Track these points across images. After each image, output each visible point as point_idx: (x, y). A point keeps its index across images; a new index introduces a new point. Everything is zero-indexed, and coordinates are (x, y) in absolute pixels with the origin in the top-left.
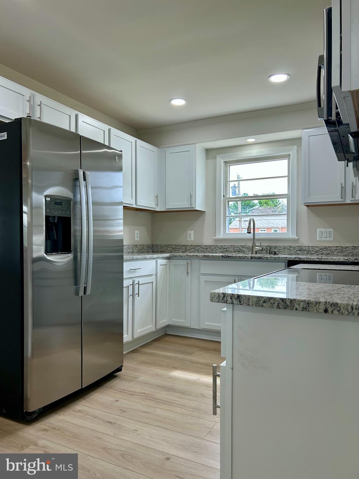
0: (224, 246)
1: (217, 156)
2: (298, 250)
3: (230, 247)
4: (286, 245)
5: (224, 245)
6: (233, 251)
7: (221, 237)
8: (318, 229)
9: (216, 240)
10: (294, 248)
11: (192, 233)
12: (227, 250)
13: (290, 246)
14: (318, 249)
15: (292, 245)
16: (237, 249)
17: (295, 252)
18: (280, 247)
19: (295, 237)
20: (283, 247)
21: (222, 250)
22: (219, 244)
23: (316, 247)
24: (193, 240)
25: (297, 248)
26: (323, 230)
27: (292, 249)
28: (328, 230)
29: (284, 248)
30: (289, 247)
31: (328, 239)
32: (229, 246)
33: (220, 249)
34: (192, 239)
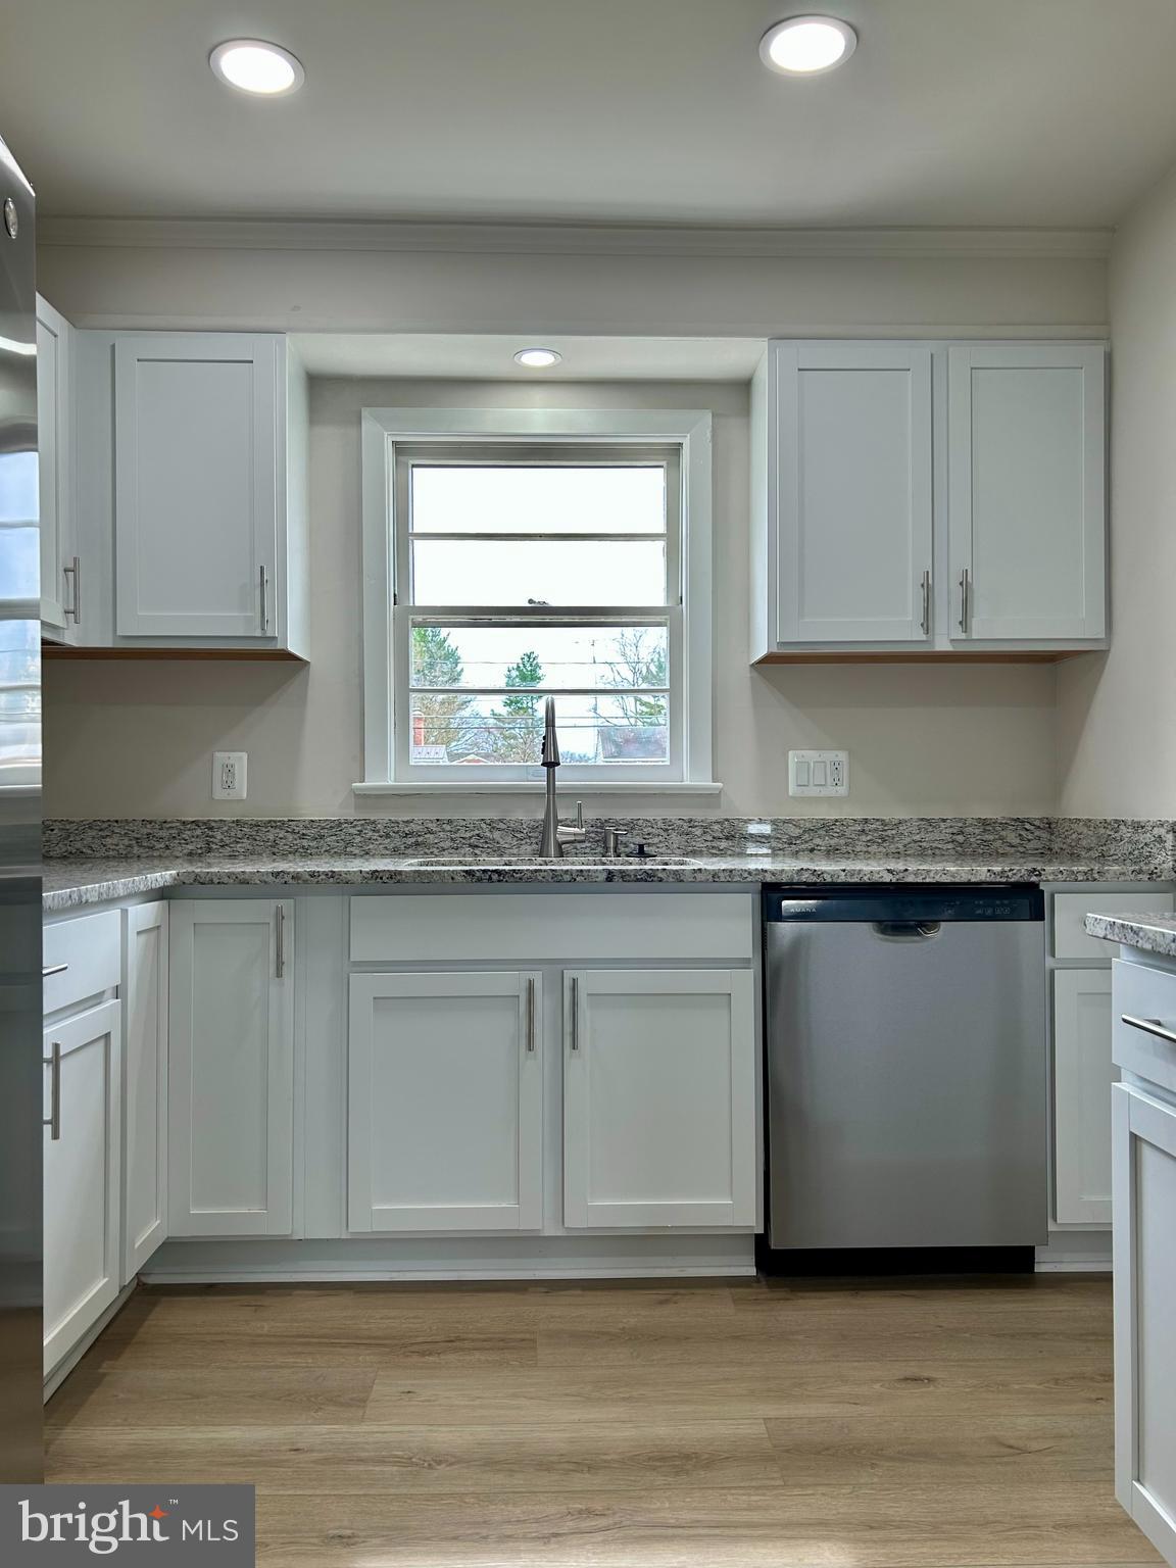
0: (407, 822)
1: (365, 412)
2: (721, 835)
3: (433, 827)
4: (673, 814)
5: (406, 819)
6: (448, 844)
7: (391, 783)
8: (790, 752)
9: (366, 798)
10: (706, 829)
11: (240, 761)
12: (420, 839)
13: (690, 821)
14: (797, 832)
15: (698, 815)
16: (468, 835)
17: (709, 844)
18: (651, 824)
19: (705, 782)
20: (660, 824)
21: (398, 842)
22: (383, 816)
23: (789, 821)
24: (245, 796)
25: (716, 827)
26: (811, 755)
27: (698, 832)
28: (830, 756)
29: (668, 827)
30: (686, 825)
31: (830, 791)
32: (430, 825)
33: (388, 836)
34: (242, 788)
